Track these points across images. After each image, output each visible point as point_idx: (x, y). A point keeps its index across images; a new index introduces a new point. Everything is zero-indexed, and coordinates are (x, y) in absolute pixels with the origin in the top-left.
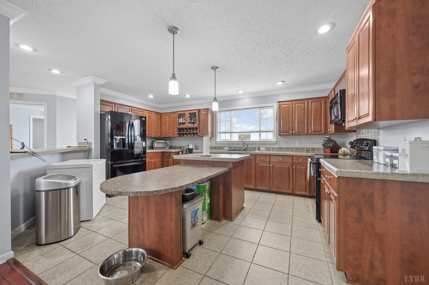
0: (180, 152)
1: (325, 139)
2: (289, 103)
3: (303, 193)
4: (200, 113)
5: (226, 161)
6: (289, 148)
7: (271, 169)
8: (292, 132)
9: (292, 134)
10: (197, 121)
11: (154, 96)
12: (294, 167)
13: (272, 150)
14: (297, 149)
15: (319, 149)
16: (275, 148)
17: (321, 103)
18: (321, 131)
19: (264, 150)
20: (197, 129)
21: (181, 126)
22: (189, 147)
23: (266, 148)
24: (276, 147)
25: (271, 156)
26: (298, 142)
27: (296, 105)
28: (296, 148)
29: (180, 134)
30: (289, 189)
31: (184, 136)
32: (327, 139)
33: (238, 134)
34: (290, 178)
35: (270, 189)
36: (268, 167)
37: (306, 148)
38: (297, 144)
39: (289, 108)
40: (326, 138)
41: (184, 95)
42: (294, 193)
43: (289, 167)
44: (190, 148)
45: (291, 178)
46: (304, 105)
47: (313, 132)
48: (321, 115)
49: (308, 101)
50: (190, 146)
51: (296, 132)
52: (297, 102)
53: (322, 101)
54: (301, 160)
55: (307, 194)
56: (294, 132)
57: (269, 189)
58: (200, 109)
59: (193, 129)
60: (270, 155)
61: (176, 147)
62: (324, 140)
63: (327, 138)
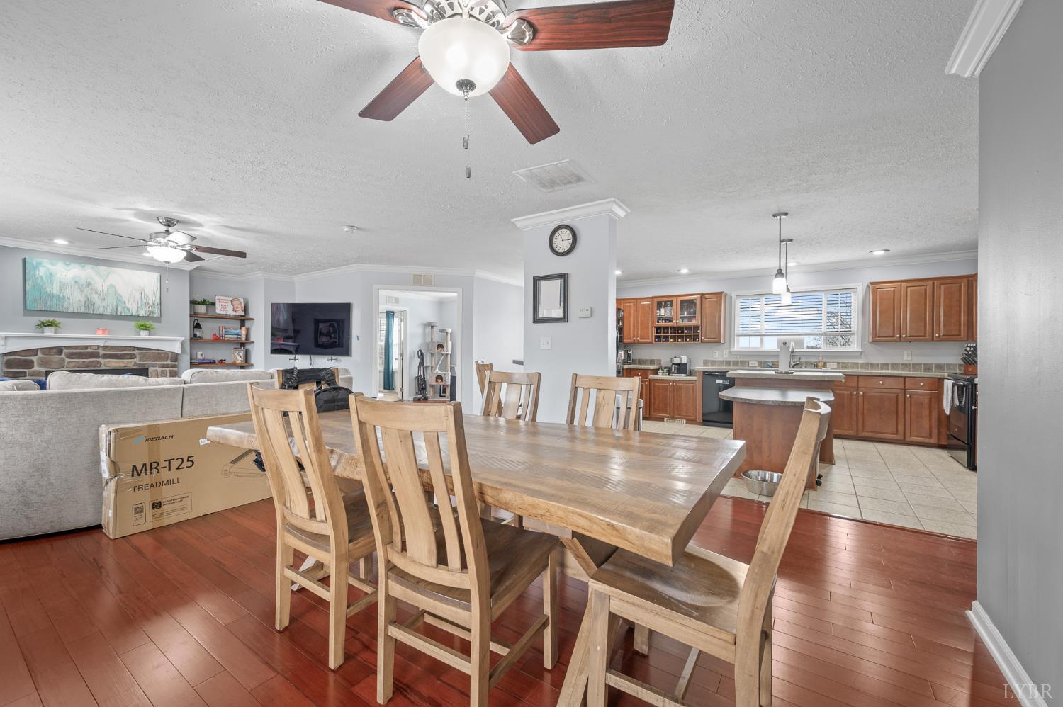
0: (659, 369)
1: (968, 349)
2: (895, 285)
3: (926, 440)
4: (704, 300)
5: (826, 379)
6: (887, 364)
7: (861, 399)
8: (900, 337)
9: (900, 340)
10: (698, 315)
11: (623, 272)
12: (908, 396)
13: (853, 368)
14: (906, 366)
15: (952, 367)
16: (858, 363)
17: (961, 286)
18: (960, 335)
19: (836, 366)
20: (696, 328)
21: (662, 324)
22: (681, 361)
23: (838, 363)
24: (860, 361)
25: (860, 377)
26: (908, 355)
27: (909, 289)
28: (903, 364)
29: (658, 338)
30: (897, 432)
31: (667, 341)
32: (972, 349)
33: (775, 339)
34: (899, 414)
35: (858, 434)
36: (855, 397)
37: (924, 364)
38: (905, 358)
39: (894, 295)
40: (970, 347)
41: (678, 271)
42: (907, 439)
43: (897, 397)
44: (683, 362)
45: (901, 415)
46: (926, 290)
47: (943, 336)
48: (960, 306)
49: (934, 283)
50: (683, 359)
51: (908, 335)
52: (910, 284)
53: (961, 283)
54: (922, 384)
55: (933, 441)
56: (904, 336)
57: (855, 434)
58: (704, 292)
59: (688, 328)
60: (858, 376)
61: (642, 360)
62: (966, 350)
63: (972, 347)
